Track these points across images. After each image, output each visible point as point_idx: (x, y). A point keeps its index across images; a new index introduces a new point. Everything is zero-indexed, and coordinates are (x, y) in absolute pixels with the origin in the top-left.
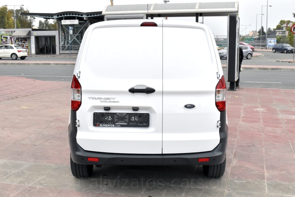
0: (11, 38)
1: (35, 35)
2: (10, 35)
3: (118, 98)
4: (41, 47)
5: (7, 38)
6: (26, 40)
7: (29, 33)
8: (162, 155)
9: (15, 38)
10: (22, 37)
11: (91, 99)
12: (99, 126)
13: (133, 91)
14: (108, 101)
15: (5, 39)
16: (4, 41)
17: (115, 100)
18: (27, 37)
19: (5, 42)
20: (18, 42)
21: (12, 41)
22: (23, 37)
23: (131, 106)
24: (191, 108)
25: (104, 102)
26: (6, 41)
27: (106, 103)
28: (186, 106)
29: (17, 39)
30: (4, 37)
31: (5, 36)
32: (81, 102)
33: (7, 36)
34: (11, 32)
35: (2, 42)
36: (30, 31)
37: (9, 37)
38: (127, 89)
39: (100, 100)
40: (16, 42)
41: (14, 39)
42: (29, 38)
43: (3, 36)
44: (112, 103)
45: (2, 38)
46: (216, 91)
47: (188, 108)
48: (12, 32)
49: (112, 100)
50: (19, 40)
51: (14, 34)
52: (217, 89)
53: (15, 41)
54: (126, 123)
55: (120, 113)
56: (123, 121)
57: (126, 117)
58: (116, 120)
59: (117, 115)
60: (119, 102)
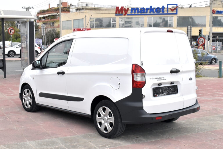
3: (165, 77)
11: (152, 79)
12: (157, 96)
13: (172, 72)
14: (161, 79)
17: (164, 79)
24: (191, 80)
25: (159, 80)
27: (160, 81)
32: (145, 82)
38: (169, 71)
39: (157, 79)
49: (163, 79)
54: (168, 92)
55: (165, 87)
56: (166, 92)
57: (168, 88)
58: (163, 91)
59: (163, 88)
60: (166, 79)
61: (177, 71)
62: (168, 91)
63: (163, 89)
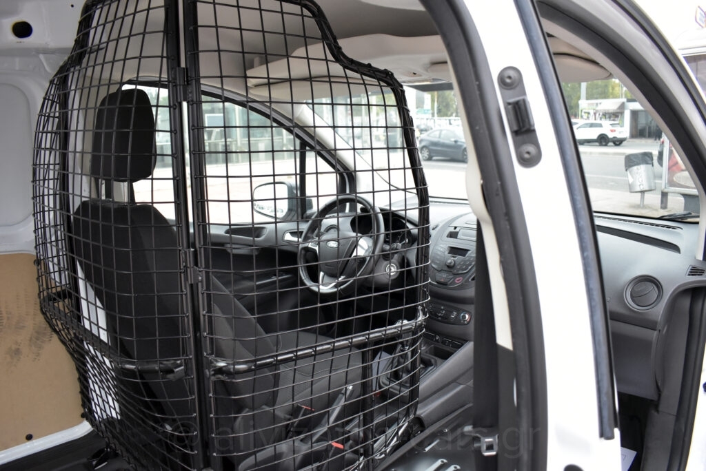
0: (595, 114)
1: (631, 108)
2: (594, 110)
4: (640, 127)
5: (589, 113)
6: (617, 116)
7: (622, 106)
9: (601, 114)
10: (610, 111)
15: (587, 115)
18: (619, 111)
21: (597, 117)
22: (612, 111)
26: (588, 118)
29: (603, 115)
30: (585, 113)
31: (587, 111)
34: (595, 104)
36: (623, 104)
37: (592, 112)
41: (599, 114)
42: (622, 113)
43: (583, 111)
48: (597, 104)
50: (607, 116)
51: (599, 108)
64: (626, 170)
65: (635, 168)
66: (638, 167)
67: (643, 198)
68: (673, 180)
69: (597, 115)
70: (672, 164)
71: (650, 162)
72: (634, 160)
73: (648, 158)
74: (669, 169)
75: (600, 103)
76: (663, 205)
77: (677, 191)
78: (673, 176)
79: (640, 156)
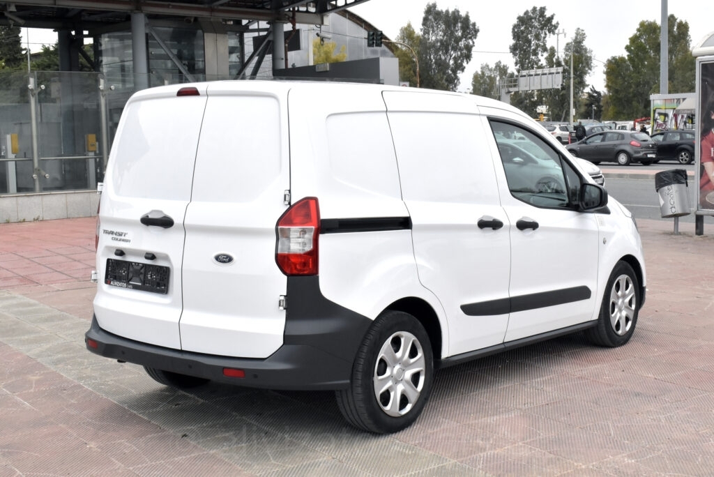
0: (676, 116)
2: (674, 109)
3: (129, 233)
5: (666, 115)
8: (181, 351)
9: (685, 116)
11: (105, 233)
12: (110, 284)
13: (147, 221)
14: (119, 237)
15: (662, 117)
16: (660, 122)
17: (126, 237)
19: (661, 125)
20: (691, 125)
21: (679, 122)
23: (144, 251)
24: (224, 262)
25: (116, 240)
26: (665, 122)
28: (217, 258)
29: (688, 117)
30: (660, 114)
31: (663, 111)
33: (667, 111)
34: (675, 101)
35: (655, 126)
37: (671, 114)
38: (138, 218)
39: (112, 236)
40: (687, 124)
41: (682, 117)
43: (658, 111)
44: (123, 242)
45: (656, 115)
46: (277, 230)
47: (220, 262)
48: (678, 100)
49: (123, 237)
51: (682, 106)
52: (279, 227)
53: (685, 123)
54: (141, 282)
55: (135, 263)
56: (138, 279)
57: (142, 271)
58: (131, 275)
59: (132, 266)
60: (130, 241)
61: (166, 223)
62: (142, 277)
63: (131, 269)
64: (657, 191)
65: (666, 188)
66: (669, 187)
67: (676, 224)
68: (705, 201)
69: (679, 118)
70: (704, 181)
71: (684, 181)
72: (665, 179)
73: (680, 176)
74: (701, 188)
75: (684, 99)
76: (698, 231)
77: (710, 213)
78: (705, 196)
79: (671, 175)
